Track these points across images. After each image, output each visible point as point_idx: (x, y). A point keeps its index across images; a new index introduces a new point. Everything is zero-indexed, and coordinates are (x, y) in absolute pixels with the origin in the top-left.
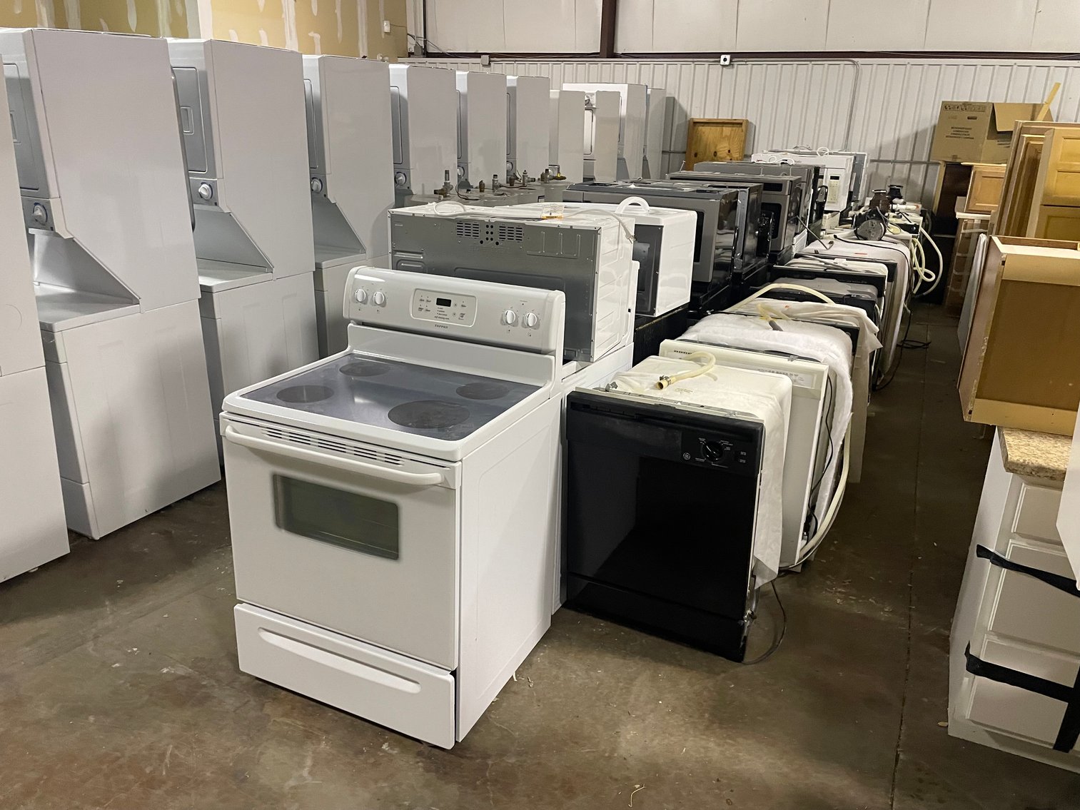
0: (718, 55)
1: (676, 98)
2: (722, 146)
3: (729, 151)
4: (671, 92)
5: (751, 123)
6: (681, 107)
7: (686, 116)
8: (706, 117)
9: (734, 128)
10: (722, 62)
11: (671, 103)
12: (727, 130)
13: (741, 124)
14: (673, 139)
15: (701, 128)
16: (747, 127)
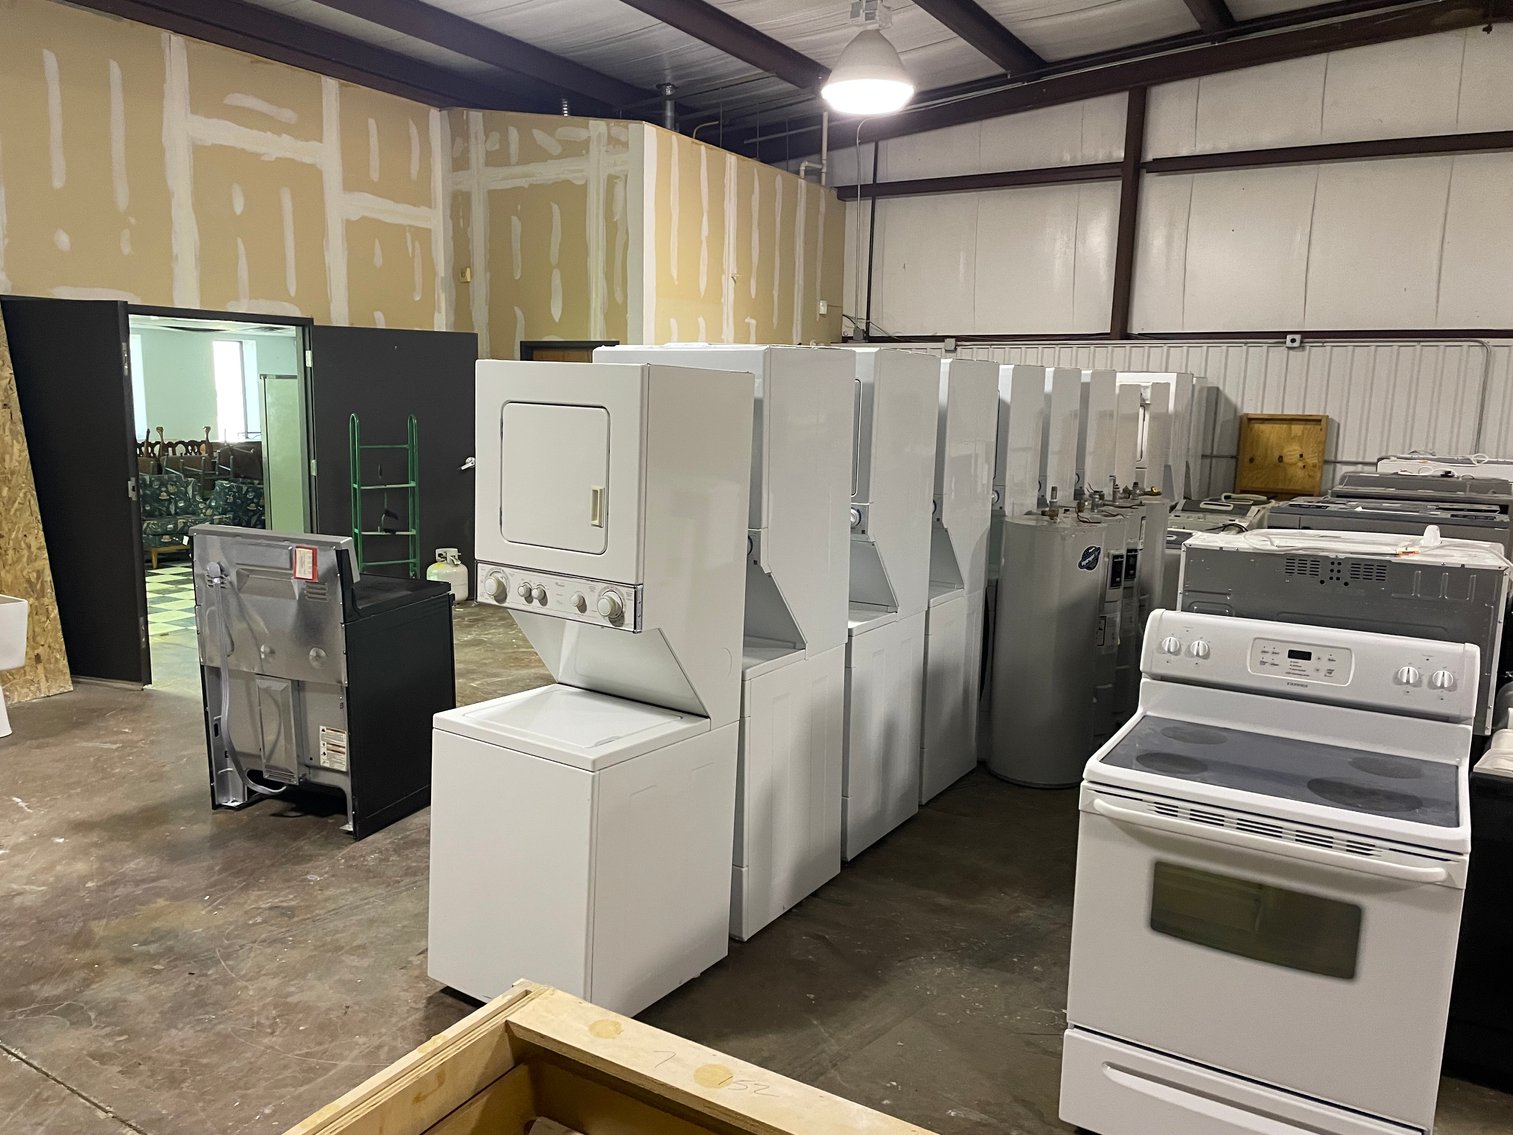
0: (1283, 335)
1: (1221, 388)
2: (1291, 449)
3: (1301, 456)
4: (1213, 380)
5: (1333, 420)
6: (1227, 400)
7: (1236, 411)
8: (1265, 412)
9: (1308, 427)
10: (1289, 344)
11: (1214, 396)
12: (1297, 429)
13: (1320, 421)
14: (1216, 440)
15: (1257, 426)
16: (1327, 424)
